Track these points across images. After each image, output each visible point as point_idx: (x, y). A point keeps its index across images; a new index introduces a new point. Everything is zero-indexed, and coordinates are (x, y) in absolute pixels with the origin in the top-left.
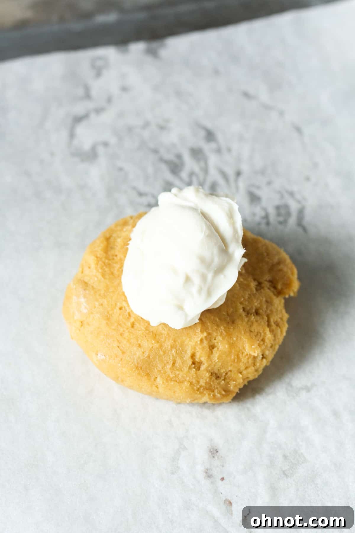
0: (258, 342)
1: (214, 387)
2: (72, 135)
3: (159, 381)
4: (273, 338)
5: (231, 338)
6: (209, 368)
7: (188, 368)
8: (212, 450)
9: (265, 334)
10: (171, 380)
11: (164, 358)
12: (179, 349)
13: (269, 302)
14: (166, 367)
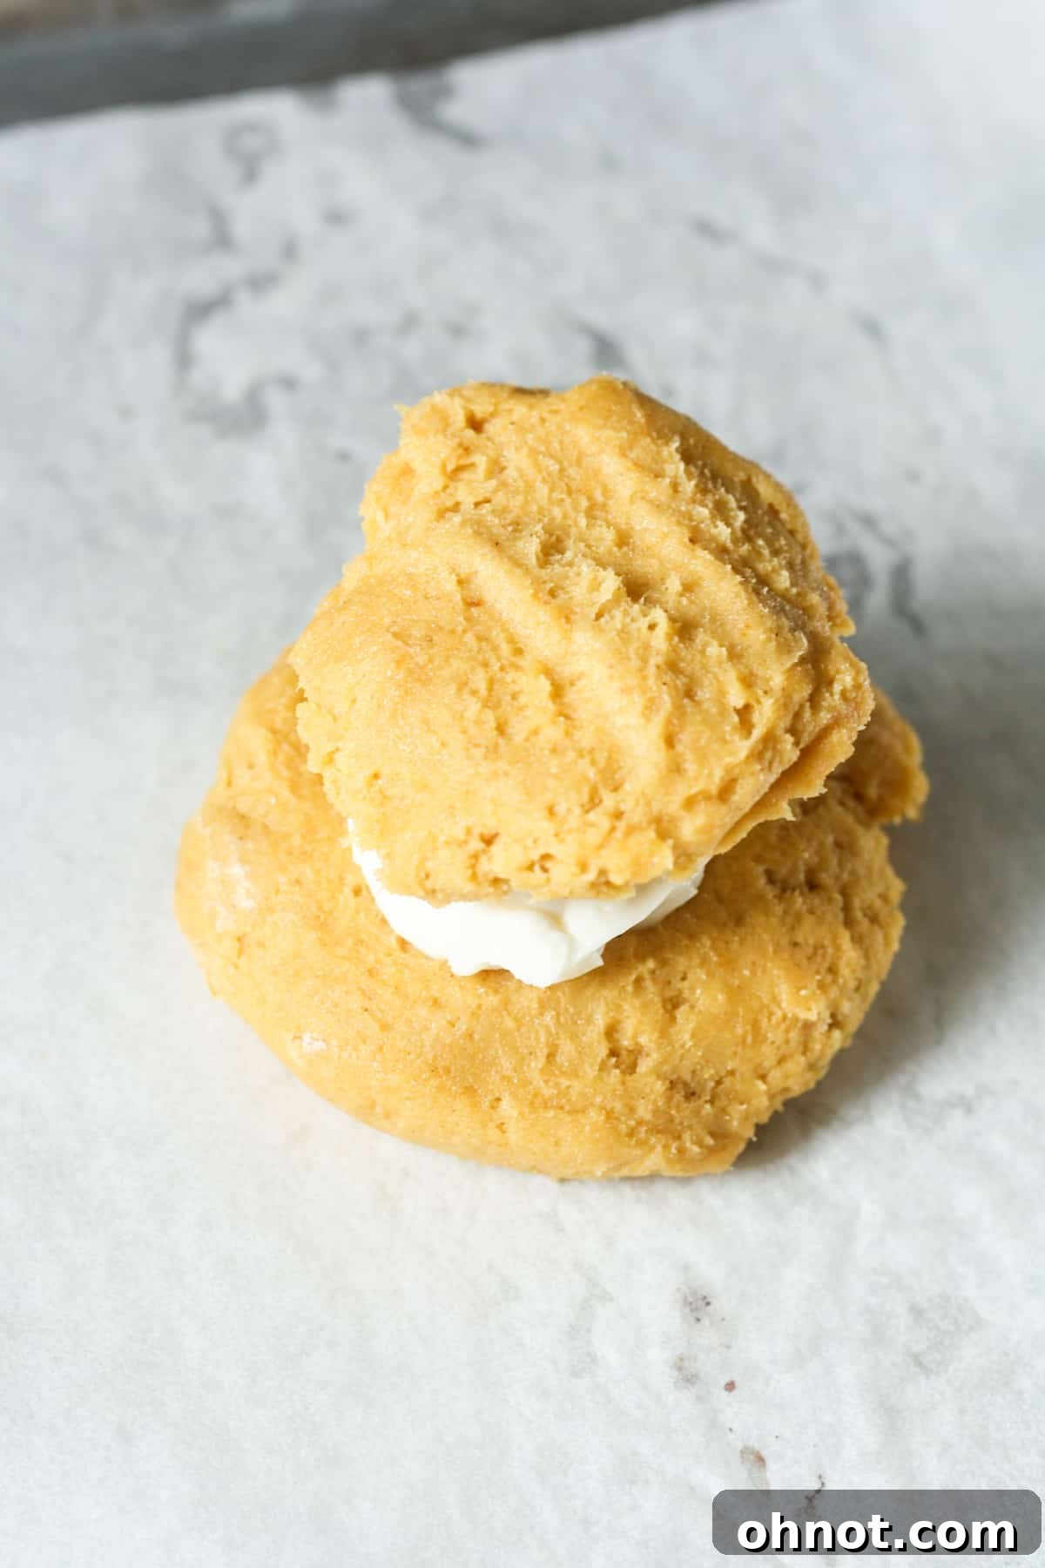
0: (818, 977)
1: (681, 1123)
2: (184, 359)
3: (508, 1108)
4: (862, 962)
5: (733, 970)
6: (666, 1068)
7: (597, 1068)
8: (690, 1299)
9: (838, 948)
10: (546, 1105)
11: (518, 1039)
12: (567, 1010)
13: (845, 847)
14: (529, 1066)
